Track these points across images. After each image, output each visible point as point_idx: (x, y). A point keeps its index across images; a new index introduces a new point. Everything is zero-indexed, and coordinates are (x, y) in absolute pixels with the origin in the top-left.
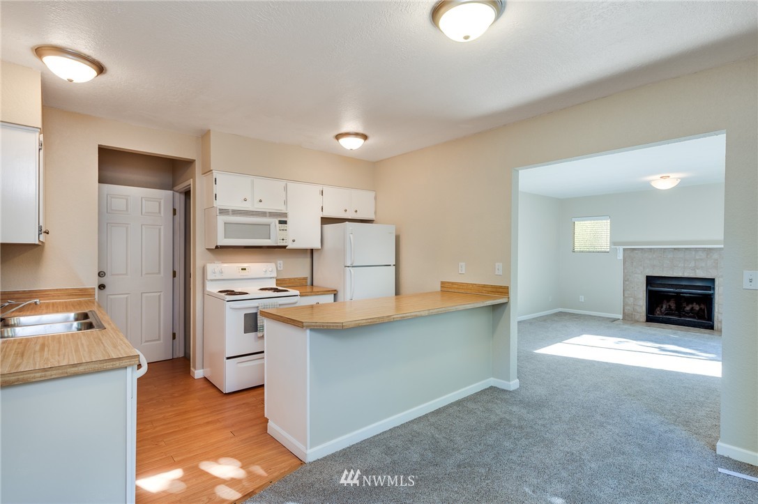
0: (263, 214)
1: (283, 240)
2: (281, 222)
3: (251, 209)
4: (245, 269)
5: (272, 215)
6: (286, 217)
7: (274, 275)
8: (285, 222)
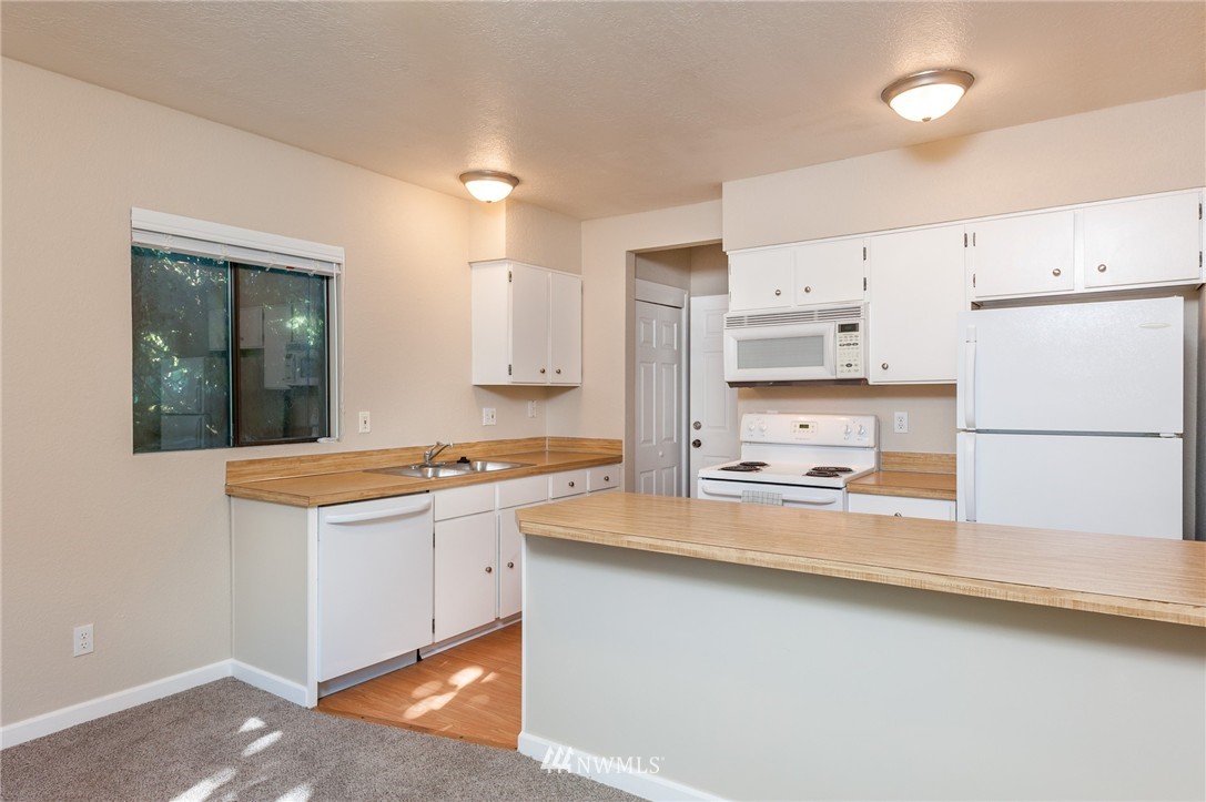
0: (805, 316)
1: (849, 365)
2: (843, 328)
3: (793, 307)
4: (807, 426)
5: (825, 315)
6: (858, 315)
7: (869, 440)
8: (853, 328)
